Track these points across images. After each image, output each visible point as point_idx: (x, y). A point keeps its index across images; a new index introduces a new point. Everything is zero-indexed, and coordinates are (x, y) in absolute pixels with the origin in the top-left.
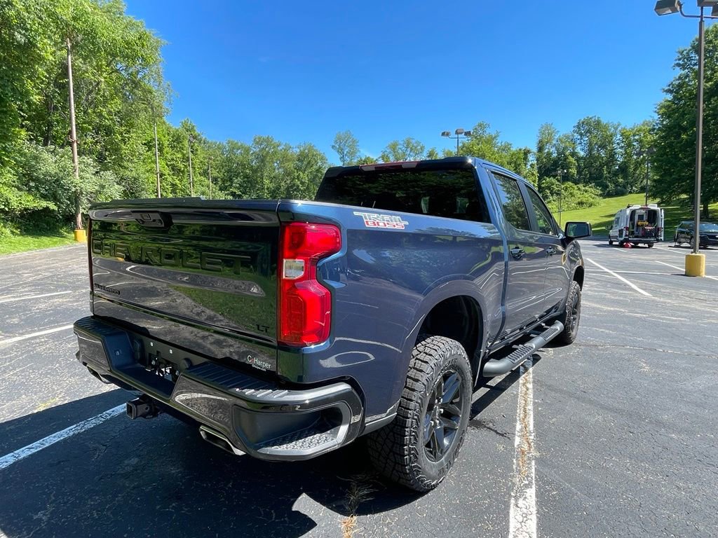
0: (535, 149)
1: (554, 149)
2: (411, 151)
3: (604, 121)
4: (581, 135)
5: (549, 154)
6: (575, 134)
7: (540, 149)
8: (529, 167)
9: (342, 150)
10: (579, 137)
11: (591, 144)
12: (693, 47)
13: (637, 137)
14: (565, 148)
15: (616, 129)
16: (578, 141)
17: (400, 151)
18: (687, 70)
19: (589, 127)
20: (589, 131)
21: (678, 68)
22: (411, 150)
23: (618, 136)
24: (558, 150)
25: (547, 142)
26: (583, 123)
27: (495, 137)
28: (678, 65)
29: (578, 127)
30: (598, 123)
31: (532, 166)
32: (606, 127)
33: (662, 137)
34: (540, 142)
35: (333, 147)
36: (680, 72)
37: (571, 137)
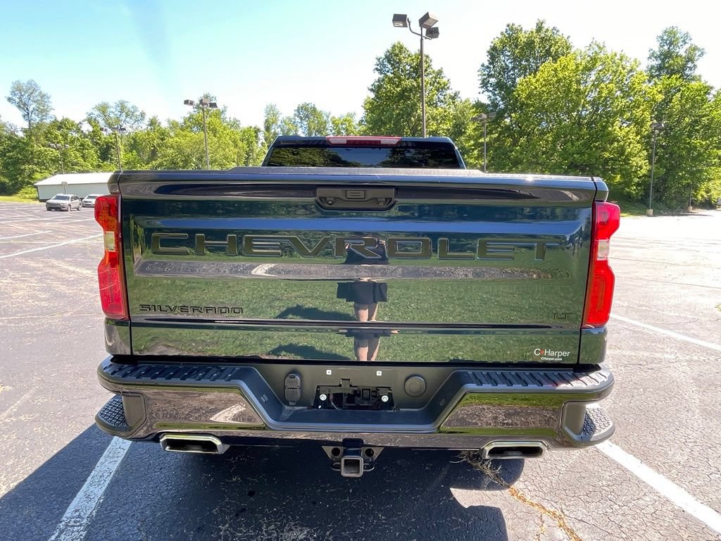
0: (263, 128)
1: (279, 129)
2: (126, 117)
3: (319, 109)
4: (301, 119)
5: (275, 134)
6: (296, 118)
7: (268, 129)
8: (260, 145)
9: (25, 104)
10: (299, 121)
11: (309, 129)
12: (386, 57)
13: (344, 126)
14: (289, 130)
15: (328, 117)
16: (299, 125)
17: (112, 115)
18: (383, 75)
19: (307, 112)
20: (307, 116)
21: (377, 72)
22: (127, 115)
23: (331, 123)
24: (282, 130)
25: (273, 123)
26: (302, 108)
27: (223, 112)
28: (377, 69)
29: (298, 110)
30: (314, 109)
31: (262, 144)
32: (320, 114)
33: (370, 128)
34: (267, 121)
35: (9, 99)
36: (377, 76)
37: (293, 120)
